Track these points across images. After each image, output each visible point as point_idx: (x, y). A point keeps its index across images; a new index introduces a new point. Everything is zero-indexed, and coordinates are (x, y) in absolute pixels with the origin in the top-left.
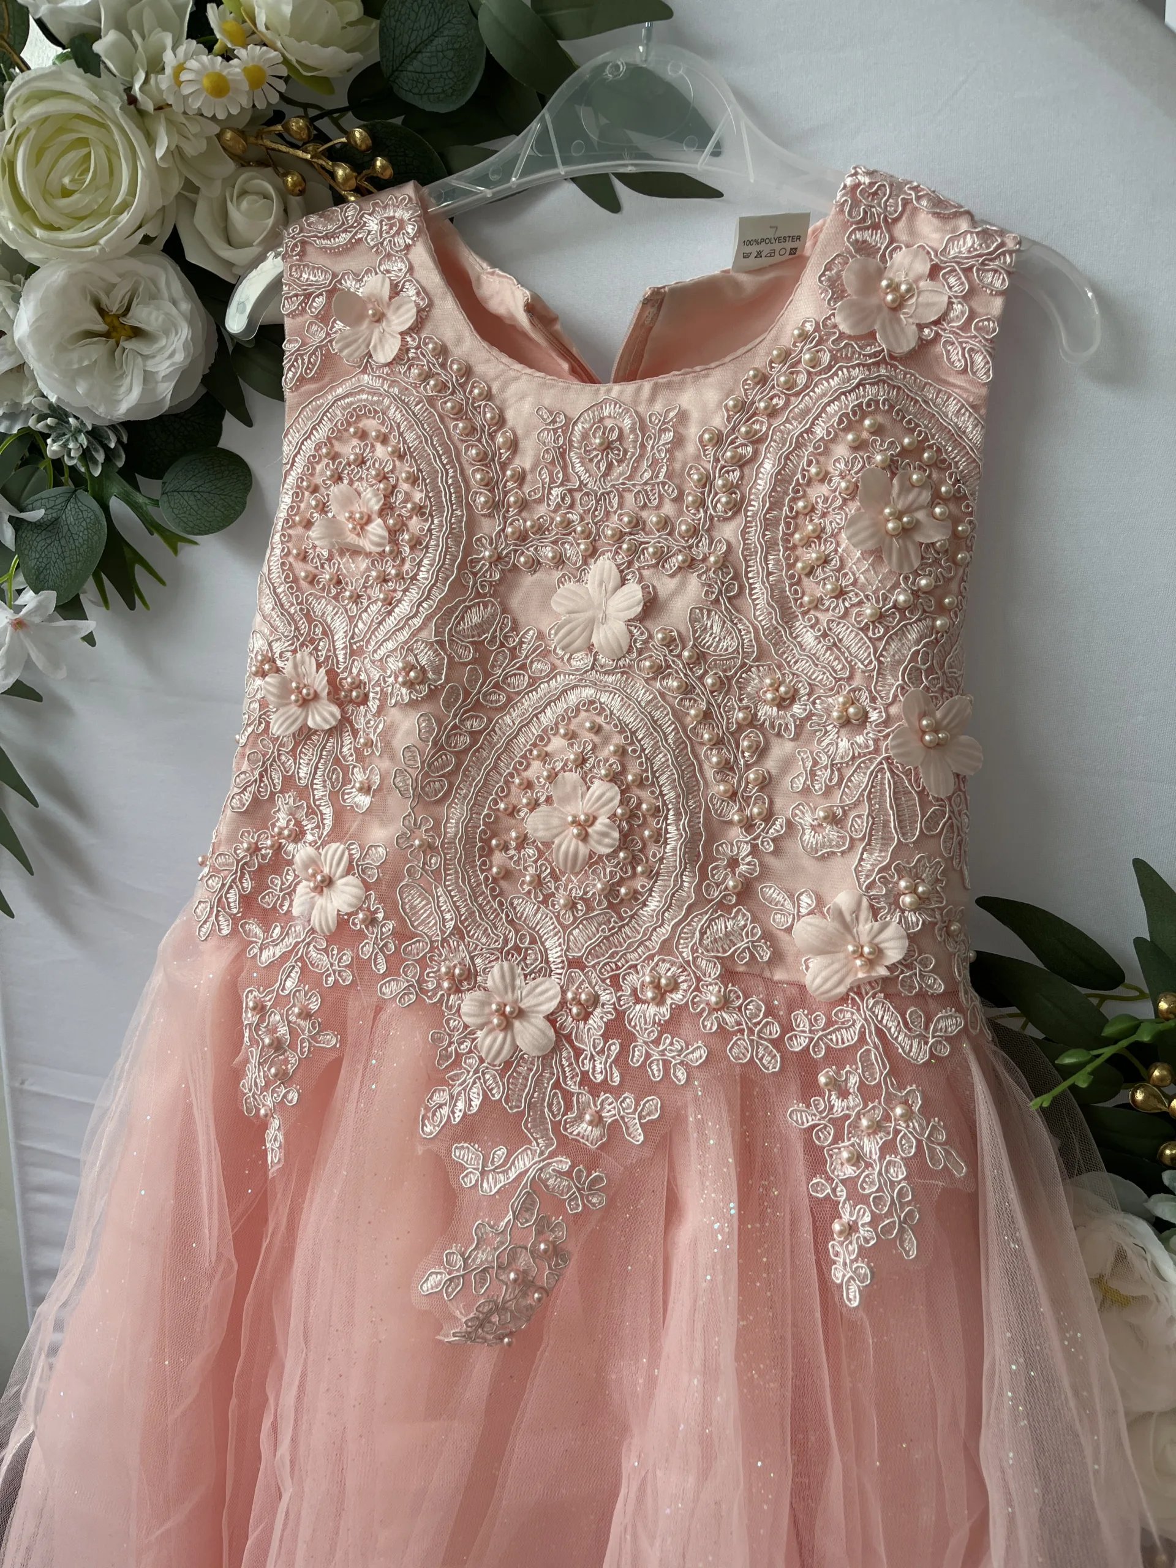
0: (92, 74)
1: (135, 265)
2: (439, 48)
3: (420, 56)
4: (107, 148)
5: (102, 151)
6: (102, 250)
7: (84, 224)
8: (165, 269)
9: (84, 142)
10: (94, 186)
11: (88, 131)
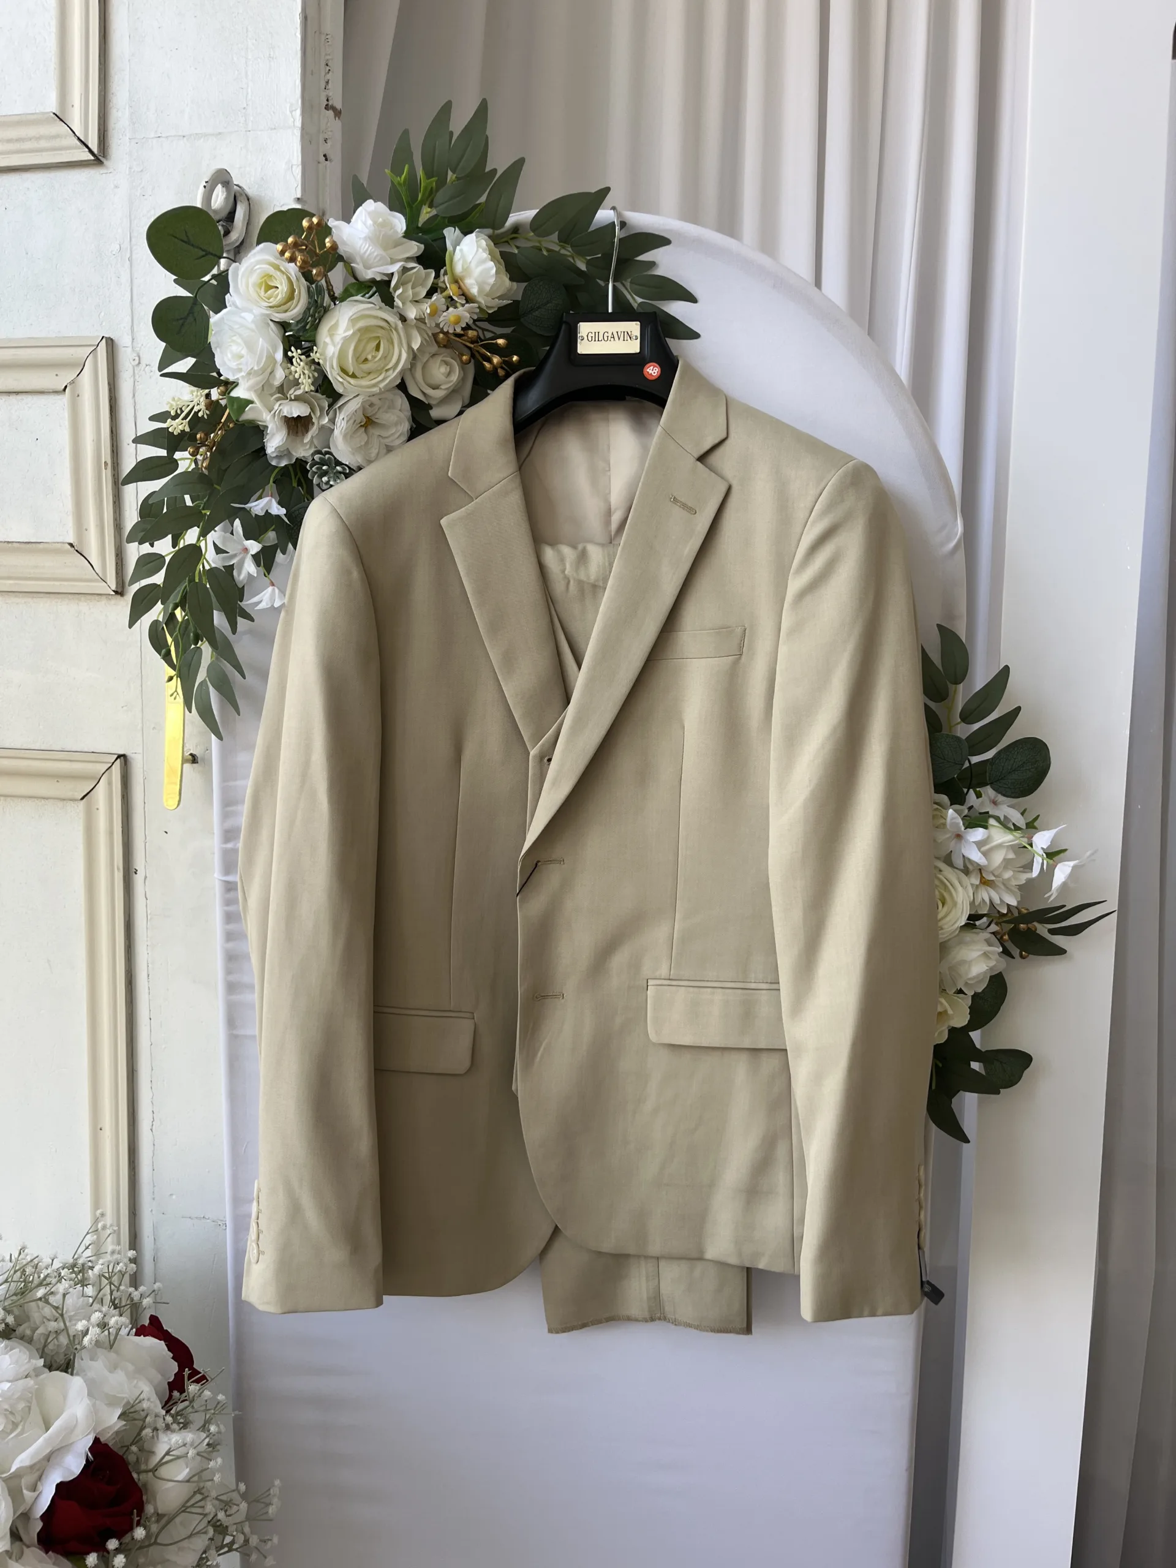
0: (389, 306)
1: (389, 395)
2: (550, 308)
3: (539, 310)
4: (388, 341)
5: (386, 341)
6: (380, 389)
7: (372, 376)
8: (401, 397)
9: (378, 337)
10: (380, 359)
11: (380, 333)
